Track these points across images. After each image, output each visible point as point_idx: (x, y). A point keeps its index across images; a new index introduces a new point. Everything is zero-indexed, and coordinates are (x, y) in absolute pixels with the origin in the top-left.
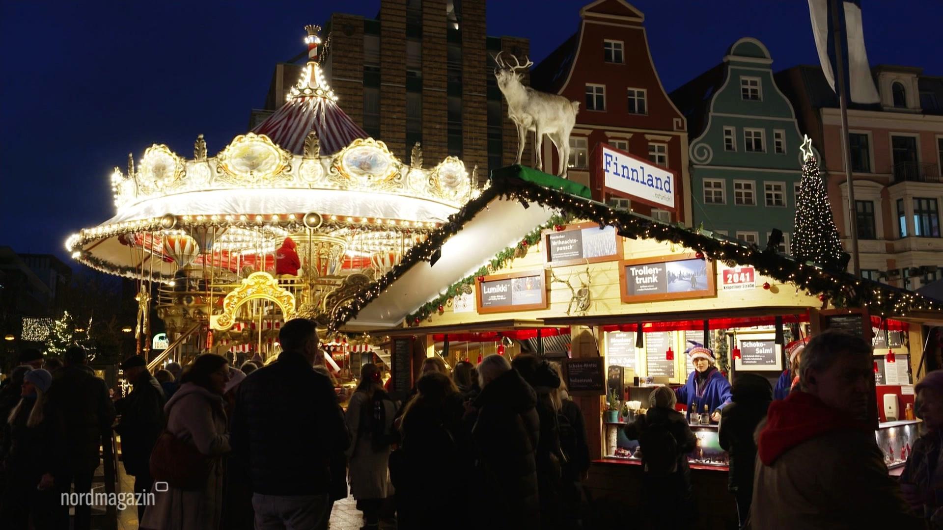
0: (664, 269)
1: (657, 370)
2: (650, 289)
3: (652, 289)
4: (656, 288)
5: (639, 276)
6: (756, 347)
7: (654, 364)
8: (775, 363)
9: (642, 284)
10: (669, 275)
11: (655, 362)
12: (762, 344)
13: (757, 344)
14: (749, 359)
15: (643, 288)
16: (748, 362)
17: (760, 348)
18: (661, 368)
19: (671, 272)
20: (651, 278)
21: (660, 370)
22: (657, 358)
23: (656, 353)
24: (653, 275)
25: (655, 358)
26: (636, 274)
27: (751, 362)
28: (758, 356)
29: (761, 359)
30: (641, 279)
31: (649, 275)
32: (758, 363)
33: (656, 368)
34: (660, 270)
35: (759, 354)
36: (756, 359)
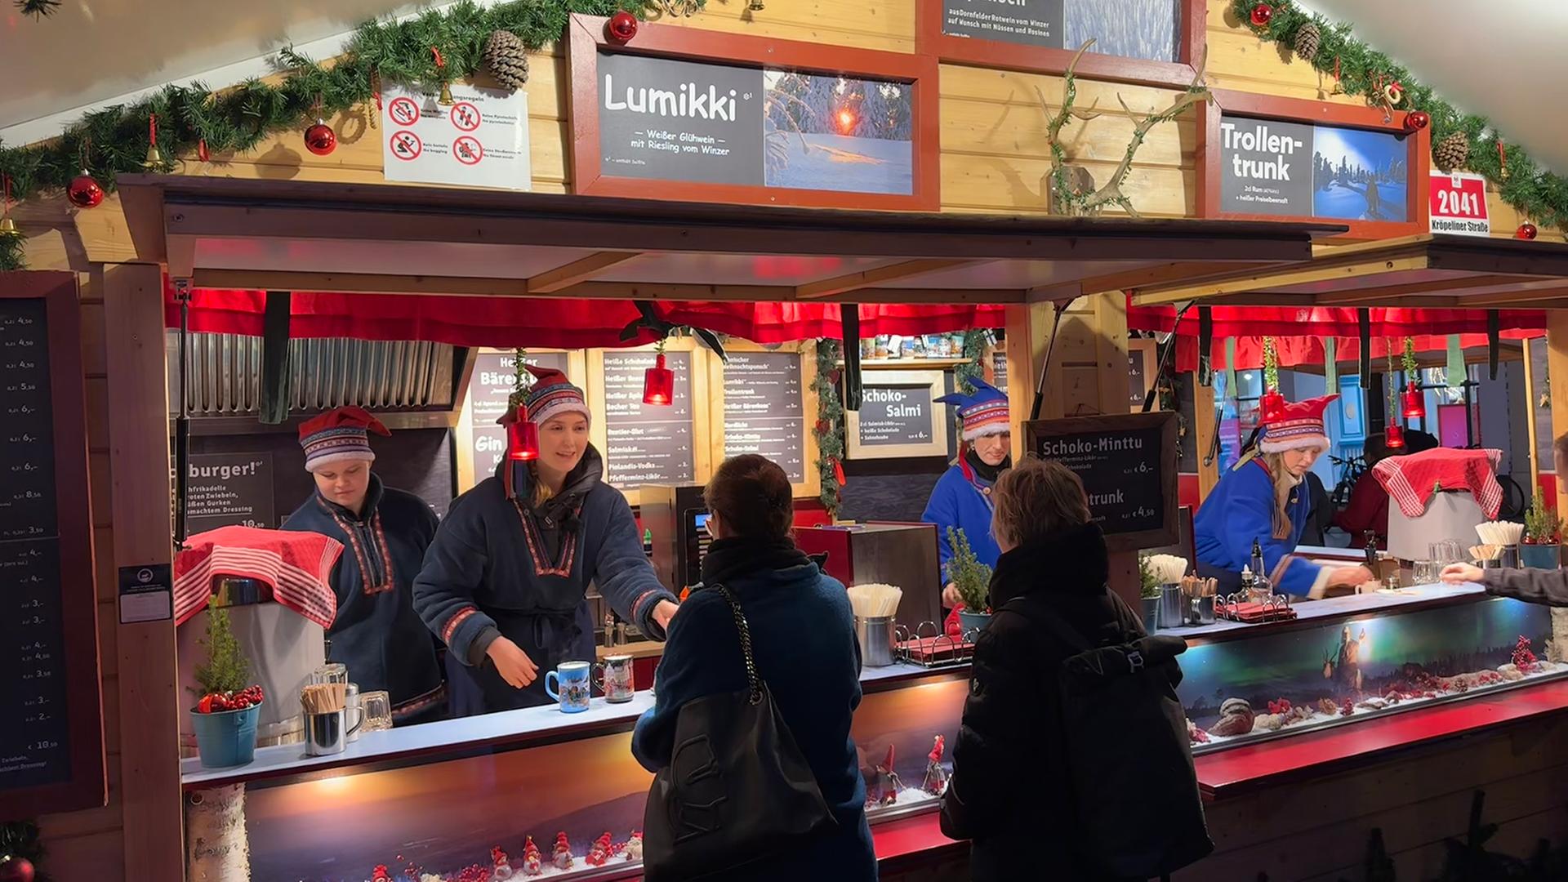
0: (1309, 143)
1: (641, 466)
2: (1269, 200)
3: (1277, 201)
4: (1285, 201)
5: (1246, 155)
6: (887, 403)
7: (629, 450)
8: (929, 440)
9: (1251, 181)
10: (1318, 164)
11: (632, 444)
12: (899, 396)
13: (890, 395)
14: (872, 431)
15: (1253, 194)
16: (870, 438)
17: (896, 404)
18: (652, 461)
19: (1323, 156)
20: (1273, 165)
21: (649, 465)
22: (641, 432)
23: (636, 418)
24: (1280, 158)
25: (635, 431)
26: (1236, 146)
27: (877, 437)
28: (892, 424)
29: (897, 430)
30: (1246, 164)
31: (1271, 157)
32: (893, 439)
33: (635, 462)
34: (1299, 144)
35: (893, 419)
36: (887, 430)
